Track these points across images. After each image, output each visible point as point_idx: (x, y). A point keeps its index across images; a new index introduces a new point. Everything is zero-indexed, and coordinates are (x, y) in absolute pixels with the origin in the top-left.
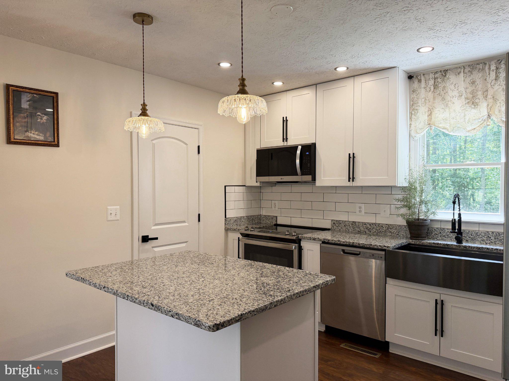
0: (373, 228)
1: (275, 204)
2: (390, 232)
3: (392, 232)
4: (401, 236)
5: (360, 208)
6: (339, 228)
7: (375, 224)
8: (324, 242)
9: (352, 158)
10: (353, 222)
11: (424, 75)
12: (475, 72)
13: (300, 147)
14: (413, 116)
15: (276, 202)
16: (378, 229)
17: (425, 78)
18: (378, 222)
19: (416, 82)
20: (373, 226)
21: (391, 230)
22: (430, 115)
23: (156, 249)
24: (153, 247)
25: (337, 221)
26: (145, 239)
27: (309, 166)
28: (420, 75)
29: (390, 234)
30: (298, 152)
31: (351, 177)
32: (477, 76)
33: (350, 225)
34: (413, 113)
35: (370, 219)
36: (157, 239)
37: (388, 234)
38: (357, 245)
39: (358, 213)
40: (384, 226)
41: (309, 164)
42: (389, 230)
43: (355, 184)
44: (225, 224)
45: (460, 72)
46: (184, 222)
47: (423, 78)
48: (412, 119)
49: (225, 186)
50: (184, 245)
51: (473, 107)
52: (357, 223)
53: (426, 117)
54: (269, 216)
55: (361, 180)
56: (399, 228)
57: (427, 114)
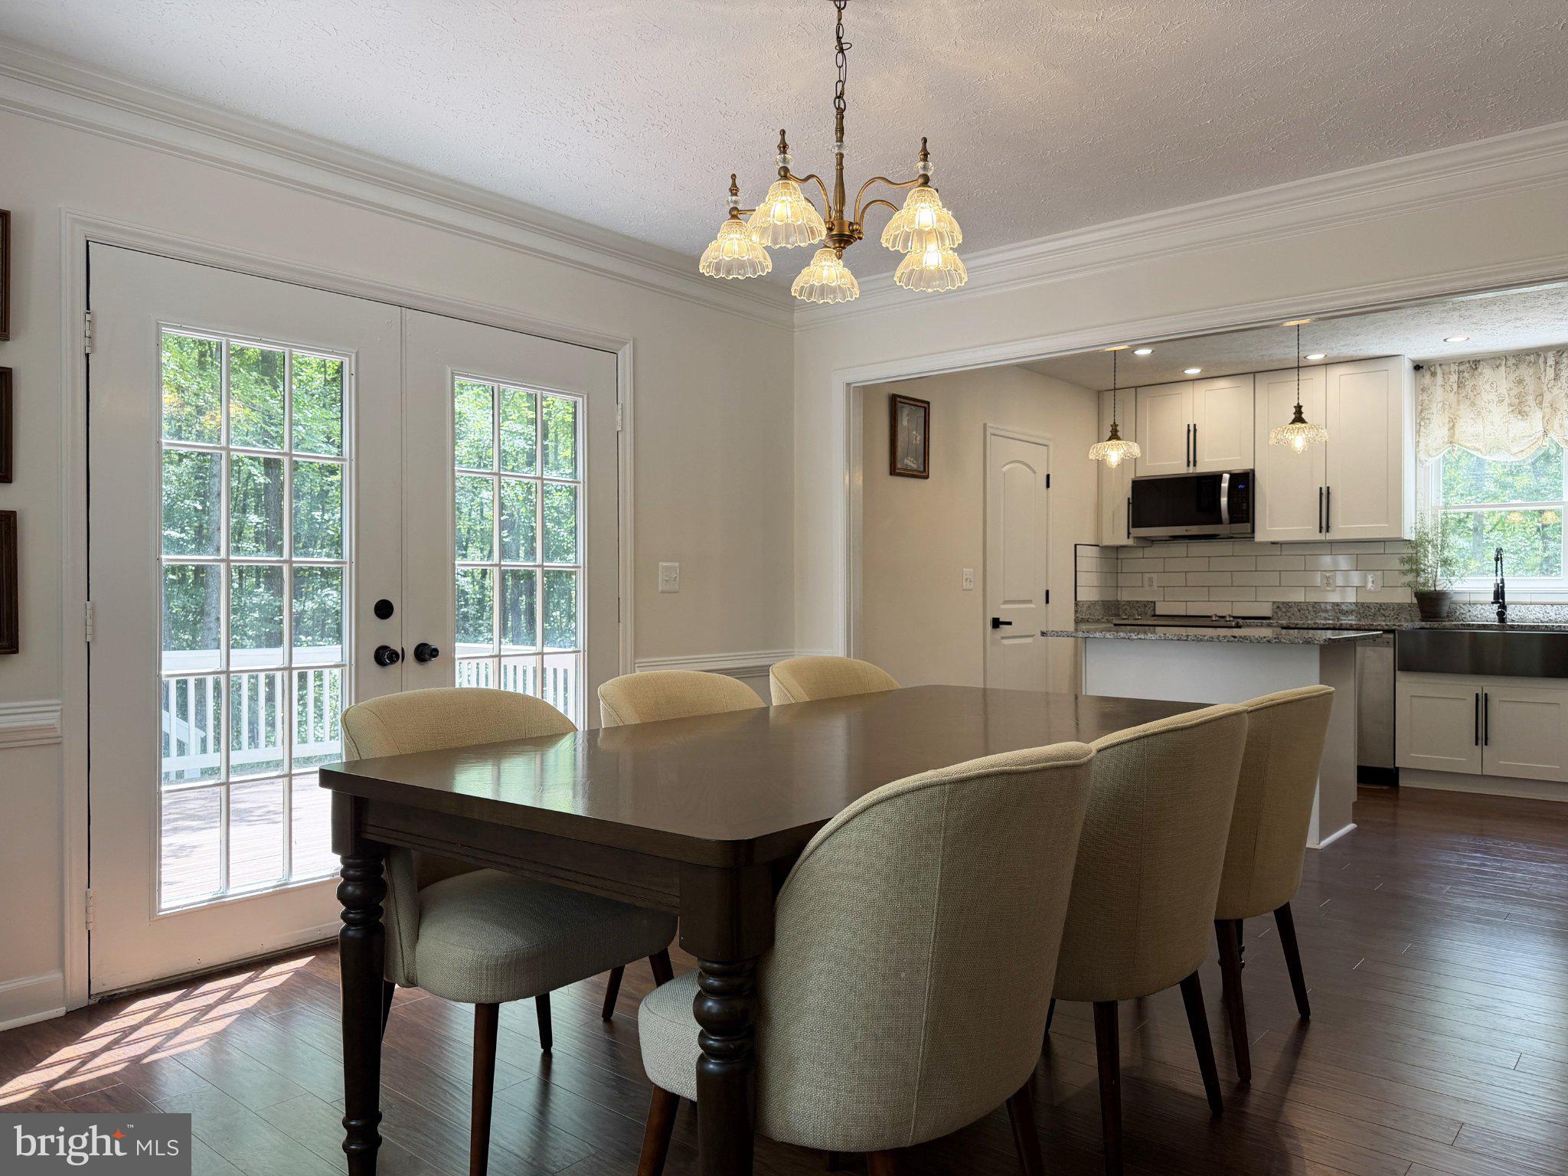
1: (1151, 580)
2: (1384, 615)
3: (1387, 614)
4: (1403, 620)
6: (1289, 614)
7: (1356, 604)
9: (1325, 496)
10: (1315, 603)
11: (1440, 365)
12: (1523, 367)
13: (1226, 476)
14: (1422, 428)
15: (1155, 576)
16: (1361, 611)
17: (1443, 370)
18: (1361, 600)
19: (1428, 376)
21: (1383, 612)
22: (1452, 428)
23: (1006, 642)
24: (1002, 638)
25: (1283, 603)
26: (996, 623)
27: (1245, 508)
28: (1434, 365)
30: (1225, 485)
31: (1325, 525)
32: (1526, 372)
33: (1310, 609)
34: (1422, 423)
35: (1347, 597)
36: (1009, 623)
37: (1380, 618)
38: (1348, 626)
40: (1371, 606)
41: (1245, 504)
42: (1382, 611)
43: (1330, 536)
44: (1076, 612)
45: (1500, 365)
46: (1030, 602)
47: (1439, 371)
48: (1421, 434)
49: (1076, 545)
50: (1029, 640)
51: (1521, 417)
52: (1322, 605)
53: (1445, 431)
54: (1137, 602)
55: (1341, 529)
56: (1400, 607)
57: (1447, 426)
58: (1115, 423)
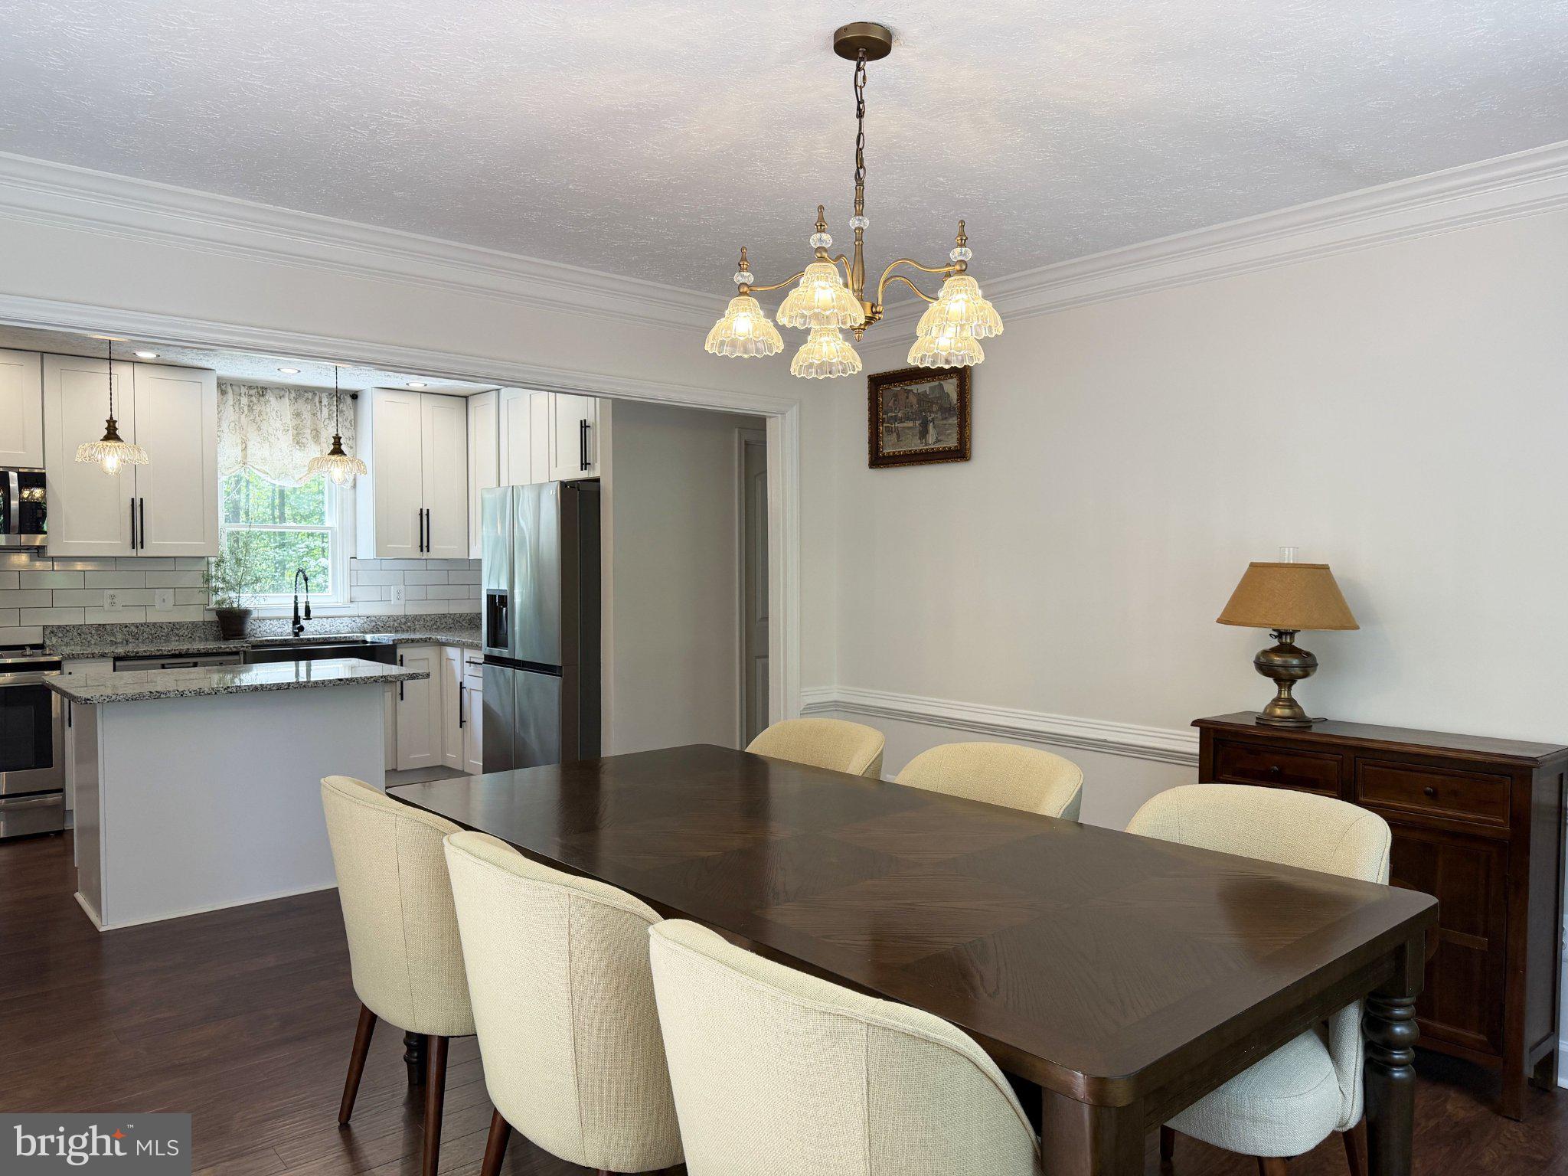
0: (144, 631)
2: (177, 635)
3: (181, 633)
4: (197, 638)
5: (113, 597)
7: (147, 625)
8: (117, 659)
9: (137, 509)
10: (99, 625)
11: (231, 385)
12: (301, 401)
13: (14, 473)
16: (153, 632)
18: (151, 619)
20: (142, 628)
21: (178, 632)
22: (245, 449)
25: (57, 626)
29: (177, 638)
30: (14, 484)
31: (137, 539)
32: (305, 409)
33: (93, 632)
35: (136, 617)
37: (174, 638)
39: (107, 606)
40: (164, 627)
42: (175, 631)
43: (141, 553)
45: (283, 396)
47: (229, 390)
51: (298, 447)
52: (108, 627)
53: (238, 451)
55: (155, 545)
56: (194, 625)
57: (240, 448)
58: (111, 418)
